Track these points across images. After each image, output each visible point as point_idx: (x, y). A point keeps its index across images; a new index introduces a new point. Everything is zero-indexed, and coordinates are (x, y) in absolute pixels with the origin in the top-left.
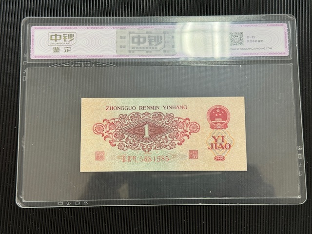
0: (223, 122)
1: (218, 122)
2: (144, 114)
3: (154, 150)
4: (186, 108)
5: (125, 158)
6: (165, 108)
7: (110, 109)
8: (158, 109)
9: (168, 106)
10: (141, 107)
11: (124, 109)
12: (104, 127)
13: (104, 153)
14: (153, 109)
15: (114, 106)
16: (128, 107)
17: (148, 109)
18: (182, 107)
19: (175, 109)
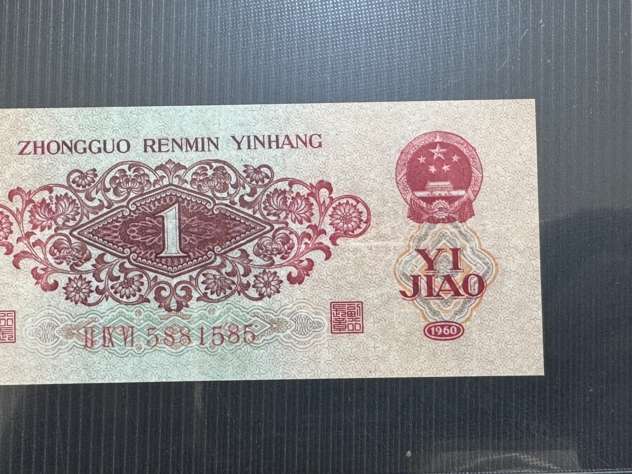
0: (454, 193)
1: (437, 193)
2: (161, 167)
3: (202, 303)
4: (320, 145)
5: (94, 333)
6: (239, 144)
7: (35, 153)
8: (212, 147)
9: (252, 138)
10: (149, 143)
11: (88, 151)
12: (12, 219)
13: (13, 318)
14: (197, 150)
15: (51, 138)
16: (102, 142)
17: (176, 148)
18: (303, 138)
19: (278, 147)
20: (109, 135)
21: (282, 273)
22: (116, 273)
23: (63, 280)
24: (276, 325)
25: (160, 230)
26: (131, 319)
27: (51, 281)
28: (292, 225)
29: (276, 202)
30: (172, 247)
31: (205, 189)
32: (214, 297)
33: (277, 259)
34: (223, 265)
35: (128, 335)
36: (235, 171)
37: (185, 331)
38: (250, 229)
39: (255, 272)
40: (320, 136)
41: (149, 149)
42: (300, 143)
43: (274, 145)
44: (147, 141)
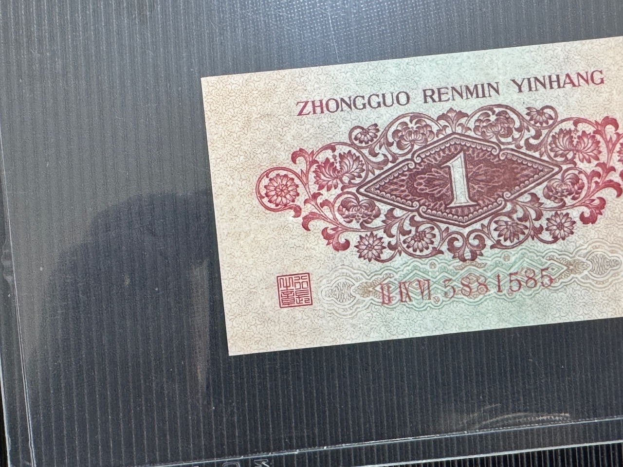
2: (443, 117)
3: (496, 250)
4: (602, 82)
5: (390, 289)
6: (520, 87)
7: (314, 112)
8: (493, 92)
9: (532, 80)
10: (429, 93)
11: (367, 106)
12: (297, 181)
13: (308, 280)
14: (478, 97)
15: (329, 97)
16: (381, 96)
17: (457, 96)
18: (585, 76)
19: (559, 87)
20: (388, 89)
21: (575, 214)
22: (407, 227)
23: (354, 238)
24: (572, 267)
25: (448, 180)
26: (426, 272)
27: (342, 241)
28: (581, 165)
29: (563, 142)
30: (461, 197)
31: (489, 134)
32: (508, 243)
33: (568, 200)
34: (514, 211)
35: (425, 287)
36: (518, 114)
37: (482, 280)
38: (538, 172)
39: (547, 215)
40: (601, 72)
41: (429, 99)
42: (581, 81)
43: (555, 85)
44: (427, 92)
